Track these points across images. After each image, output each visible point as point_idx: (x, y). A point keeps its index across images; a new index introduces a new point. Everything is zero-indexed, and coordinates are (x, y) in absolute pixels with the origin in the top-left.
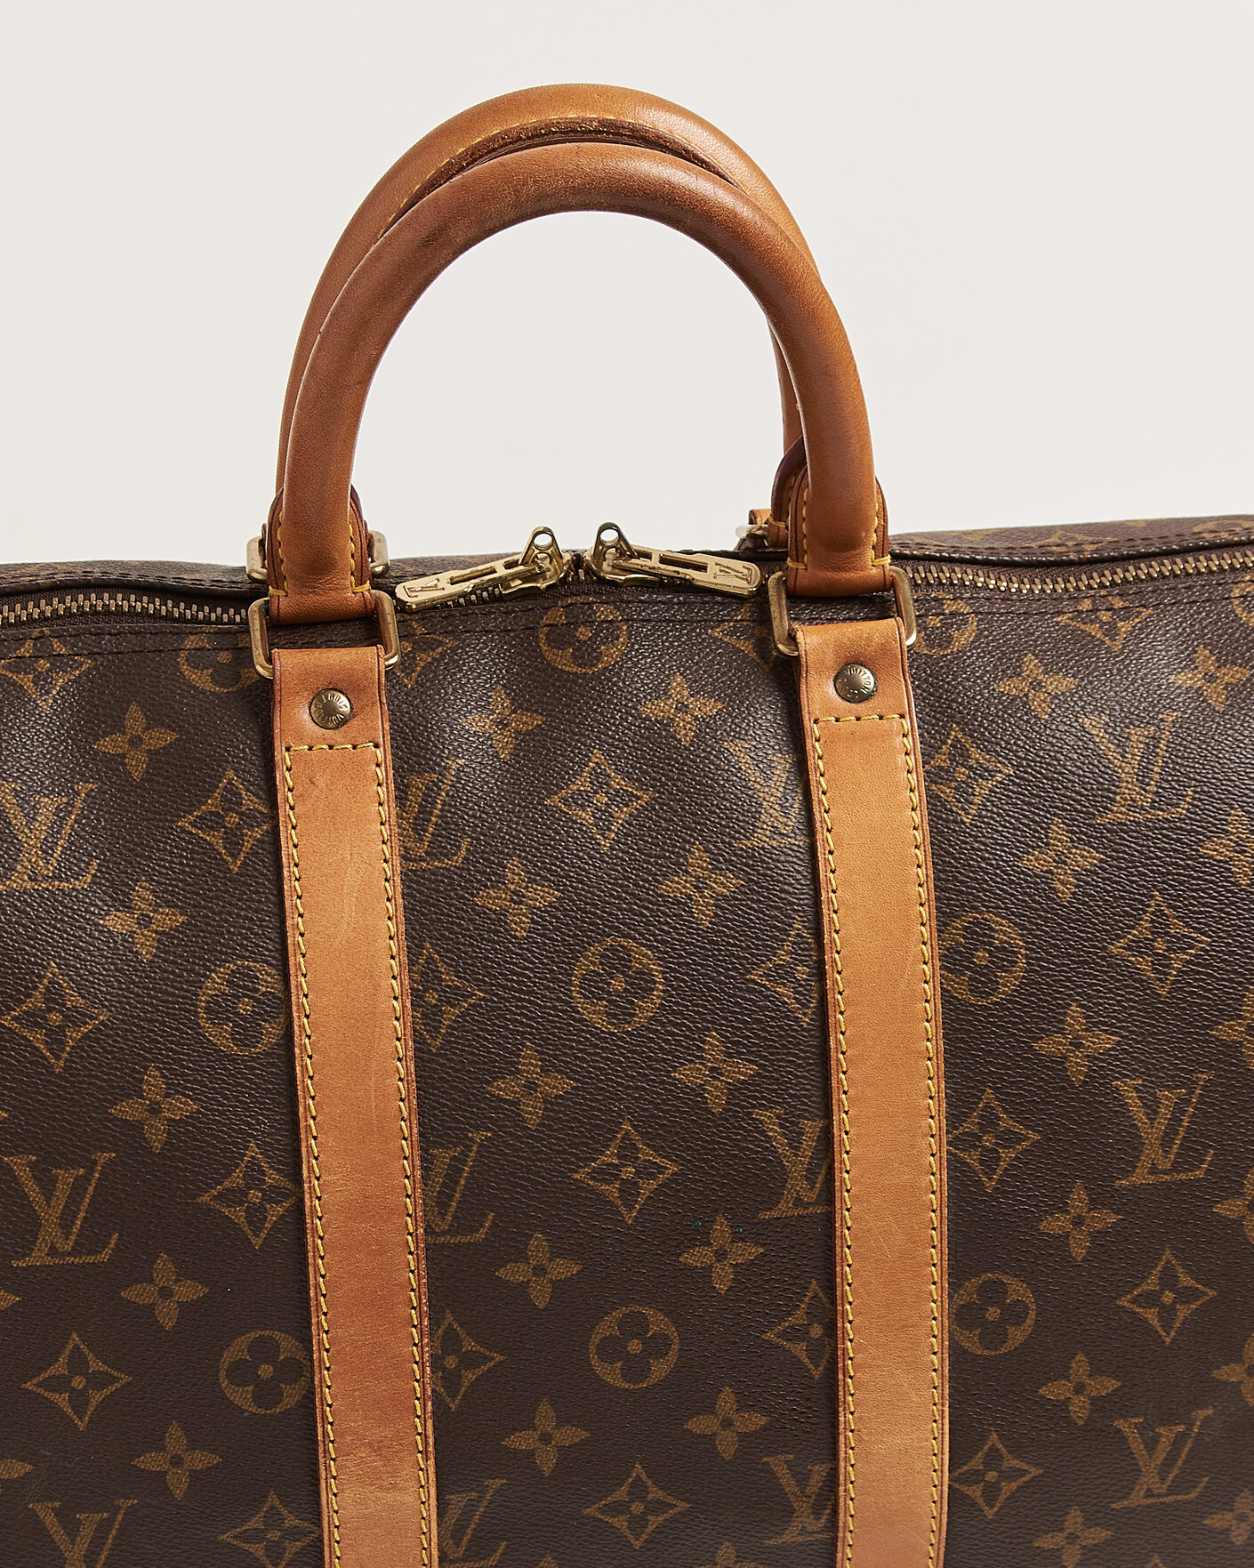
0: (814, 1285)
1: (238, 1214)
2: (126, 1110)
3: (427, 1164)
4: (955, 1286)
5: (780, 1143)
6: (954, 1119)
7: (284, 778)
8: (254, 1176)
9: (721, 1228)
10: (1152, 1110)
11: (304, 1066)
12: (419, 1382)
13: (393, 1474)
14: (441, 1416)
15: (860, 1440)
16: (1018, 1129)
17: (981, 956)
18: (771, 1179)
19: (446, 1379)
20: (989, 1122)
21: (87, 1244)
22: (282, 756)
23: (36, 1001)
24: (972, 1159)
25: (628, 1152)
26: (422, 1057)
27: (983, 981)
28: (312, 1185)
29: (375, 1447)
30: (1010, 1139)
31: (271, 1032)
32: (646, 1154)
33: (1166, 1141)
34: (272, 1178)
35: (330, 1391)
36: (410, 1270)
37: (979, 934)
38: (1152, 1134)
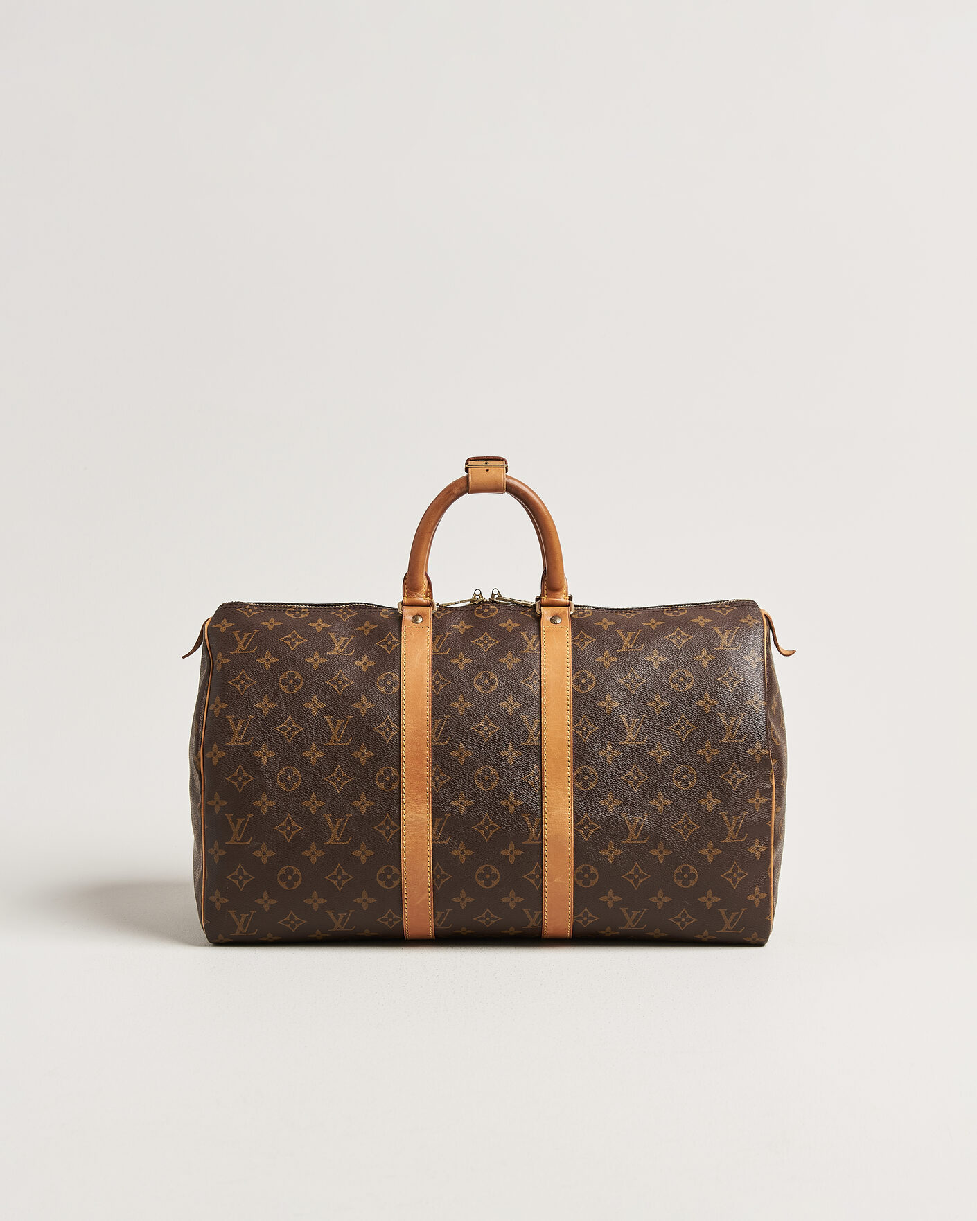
0: (536, 766)
1: (383, 734)
2: (356, 705)
3: (433, 723)
4: (575, 769)
5: (527, 724)
6: (575, 722)
7: (403, 633)
8: (388, 724)
9: (511, 746)
10: (630, 724)
11: (403, 697)
12: (428, 782)
13: (420, 809)
14: (434, 793)
15: (548, 811)
16: (593, 726)
17: (584, 681)
18: (524, 735)
19: (437, 783)
20: (585, 723)
21: (344, 740)
22: (404, 629)
23: (336, 678)
24: (580, 733)
25: (486, 723)
26: (433, 694)
27: (583, 687)
28: (403, 727)
29: (416, 801)
30: (590, 728)
31: (395, 689)
32: (491, 724)
33: (634, 732)
34: (393, 725)
35: (405, 783)
36: (427, 751)
37: (583, 676)
38: (630, 730)
